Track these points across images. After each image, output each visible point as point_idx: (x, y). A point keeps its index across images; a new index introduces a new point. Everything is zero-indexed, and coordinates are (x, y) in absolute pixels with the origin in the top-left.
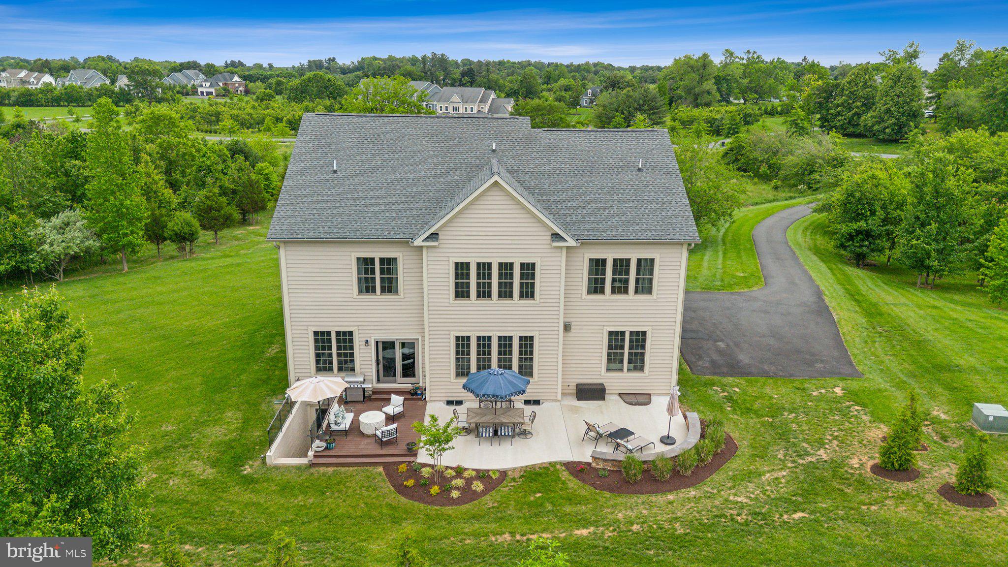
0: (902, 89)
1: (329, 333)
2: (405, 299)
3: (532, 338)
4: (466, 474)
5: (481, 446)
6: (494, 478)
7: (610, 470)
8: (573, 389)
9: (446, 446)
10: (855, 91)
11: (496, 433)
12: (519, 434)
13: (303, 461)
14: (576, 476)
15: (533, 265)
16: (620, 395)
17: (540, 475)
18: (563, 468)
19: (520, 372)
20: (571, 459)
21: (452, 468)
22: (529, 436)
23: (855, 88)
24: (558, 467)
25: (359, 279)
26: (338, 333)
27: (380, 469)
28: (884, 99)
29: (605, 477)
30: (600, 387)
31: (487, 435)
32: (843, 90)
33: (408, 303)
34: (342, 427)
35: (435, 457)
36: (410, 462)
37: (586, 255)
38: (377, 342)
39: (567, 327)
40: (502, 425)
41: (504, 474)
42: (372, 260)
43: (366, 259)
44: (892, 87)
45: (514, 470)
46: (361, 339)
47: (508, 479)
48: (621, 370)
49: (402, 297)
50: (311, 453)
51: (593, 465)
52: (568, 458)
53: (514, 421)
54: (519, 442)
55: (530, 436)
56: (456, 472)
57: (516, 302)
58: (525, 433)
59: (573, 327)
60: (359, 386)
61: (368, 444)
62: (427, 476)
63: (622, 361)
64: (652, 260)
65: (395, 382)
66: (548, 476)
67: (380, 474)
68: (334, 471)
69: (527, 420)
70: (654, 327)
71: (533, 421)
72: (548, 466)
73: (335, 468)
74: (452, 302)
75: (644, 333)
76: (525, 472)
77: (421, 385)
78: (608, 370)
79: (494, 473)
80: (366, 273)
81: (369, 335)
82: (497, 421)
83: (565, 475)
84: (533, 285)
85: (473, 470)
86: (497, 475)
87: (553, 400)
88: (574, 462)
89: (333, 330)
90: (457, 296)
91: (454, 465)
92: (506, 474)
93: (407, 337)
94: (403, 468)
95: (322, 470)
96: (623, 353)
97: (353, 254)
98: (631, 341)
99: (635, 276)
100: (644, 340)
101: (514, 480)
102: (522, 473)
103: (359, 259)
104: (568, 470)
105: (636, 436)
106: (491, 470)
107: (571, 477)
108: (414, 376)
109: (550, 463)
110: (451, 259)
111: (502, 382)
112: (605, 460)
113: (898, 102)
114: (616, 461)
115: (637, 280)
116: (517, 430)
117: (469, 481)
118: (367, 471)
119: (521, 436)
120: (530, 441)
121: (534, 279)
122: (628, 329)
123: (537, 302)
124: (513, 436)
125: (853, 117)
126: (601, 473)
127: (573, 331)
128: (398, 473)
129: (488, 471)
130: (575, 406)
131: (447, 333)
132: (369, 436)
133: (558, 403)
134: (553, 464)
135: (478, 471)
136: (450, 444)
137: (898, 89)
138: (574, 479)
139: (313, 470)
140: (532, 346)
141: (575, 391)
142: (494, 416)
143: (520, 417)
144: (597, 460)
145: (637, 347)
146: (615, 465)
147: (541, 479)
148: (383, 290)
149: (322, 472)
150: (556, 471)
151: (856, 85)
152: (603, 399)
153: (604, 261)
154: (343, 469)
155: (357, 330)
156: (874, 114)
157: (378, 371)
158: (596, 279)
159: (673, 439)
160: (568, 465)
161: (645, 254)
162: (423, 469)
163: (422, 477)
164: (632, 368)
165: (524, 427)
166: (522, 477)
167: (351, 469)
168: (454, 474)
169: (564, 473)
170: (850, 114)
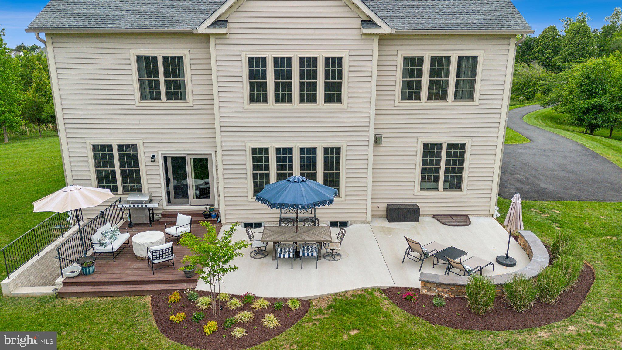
0: (581, 39)
1: (110, 147)
2: (195, 107)
3: (338, 150)
4: (256, 305)
5: (279, 270)
6: (293, 309)
7: (446, 298)
8: (383, 210)
9: (226, 266)
10: (547, 43)
11: (297, 254)
12: (325, 256)
13: (48, 290)
14: (401, 306)
15: (340, 60)
16: (434, 216)
17: (355, 305)
18: (384, 296)
19: (326, 183)
20: (392, 285)
21: (238, 297)
22: (337, 258)
23: (547, 41)
24: (377, 294)
25: (141, 82)
26: (120, 147)
27: (147, 299)
28: (568, 46)
29: (442, 307)
30: (415, 207)
31: (287, 256)
32: (538, 43)
33: (199, 112)
34: (108, 248)
35: (212, 282)
36: (181, 290)
37: (400, 53)
38: (165, 158)
39: (378, 140)
40: (306, 243)
41: (306, 303)
42: (155, 59)
43: (147, 58)
44: (573, 38)
45: (319, 298)
46: (147, 154)
47: (312, 310)
48: (437, 189)
49: (191, 104)
50: (60, 280)
51: (423, 291)
52: (388, 283)
53: (320, 239)
54: (325, 265)
55: (339, 257)
56: (243, 302)
57: (321, 106)
58: (332, 255)
59: (383, 140)
60: (144, 206)
61: (138, 268)
62: (203, 307)
63: (436, 179)
64: (475, 59)
65: (187, 203)
66: (365, 307)
67: (145, 306)
68: (85, 302)
69: (334, 238)
70: (474, 139)
71: (342, 239)
72: (363, 293)
73: (89, 299)
74: (246, 107)
75: (463, 146)
76: (334, 301)
77: (216, 207)
78: (422, 189)
79: (294, 303)
80: (149, 75)
81: (156, 150)
82: (298, 239)
83: (387, 305)
84: (340, 85)
85: (266, 299)
86: (298, 305)
87: (362, 222)
88: (397, 288)
89: (115, 143)
90: (253, 99)
91: (241, 293)
92: (309, 304)
93: (200, 151)
94: (175, 297)
95: (70, 301)
96: (439, 169)
97: (132, 52)
98: (448, 155)
99: (455, 78)
100: (462, 154)
101: (320, 311)
102: (330, 303)
103: (139, 58)
104: (390, 298)
105: (469, 256)
106: (290, 299)
107: (395, 308)
108: (209, 197)
109: (365, 290)
110: (244, 53)
111: (303, 190)
112: (439, 285)
113: (578, 47)
114: (454, 285)
115: (457, 82)
116: (323, 251)
117: (259, 314)
118: (130, 301)
119: (328, 258)
120: (338, 264)
121: (341, 79)
122: (445, 141)
123: (345, 106)
124: (318, 258)
125: (546, 60)
126: (436, 301)
127: (383, 144)
128: (168, 304)
129: (285, 300)
130: (387, 228)
131: (243, 144)
132: (142, 259)
133: (368, 225)
134: (370, 291)
135: (272, 300)
136: (231, 263)
137: (578, 39)
138: (399, 309)
139: (58, 302)
140: (338, 159)
141: (385, 213)
142: (295, 234)
143: (327, 235)
144: (428, 285)
145: (455, 163)
146: (452, 291)
147: (355, 310)
148: (169, 97)
149: (69, 303)
150: (375, 299)
151: (547, 39)
152: (417, 220)
153: (420, 60)
154: (98, 300)
155: (141, 144)
156: (561, 57)
157: (168, 193)
158: (411, 82)
159: (514, 260)
160: (390, 292)
161: (467, 50)
162: (200, 299)
163: (198, 309)
164: (448, 187)
165: (331, 246)
166: (330, 307)
167: (109, 299)
168: (241, 304)
169: (386, 302)
170: (544, 58)
